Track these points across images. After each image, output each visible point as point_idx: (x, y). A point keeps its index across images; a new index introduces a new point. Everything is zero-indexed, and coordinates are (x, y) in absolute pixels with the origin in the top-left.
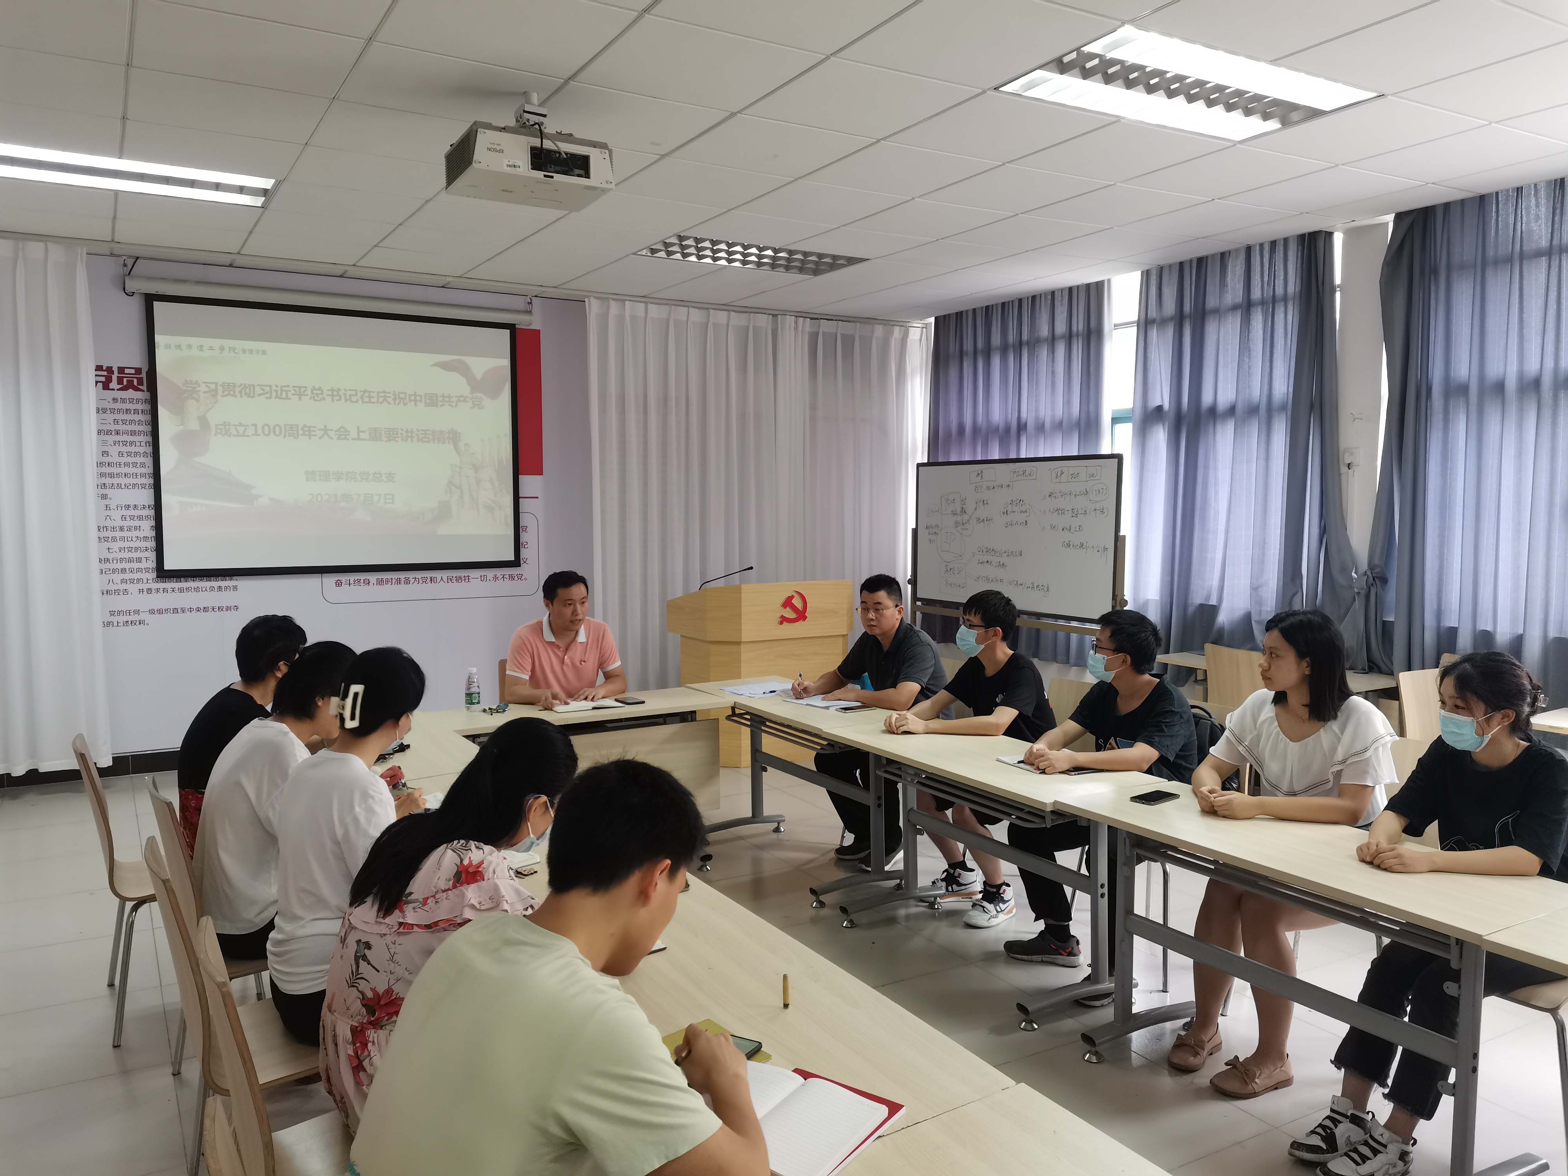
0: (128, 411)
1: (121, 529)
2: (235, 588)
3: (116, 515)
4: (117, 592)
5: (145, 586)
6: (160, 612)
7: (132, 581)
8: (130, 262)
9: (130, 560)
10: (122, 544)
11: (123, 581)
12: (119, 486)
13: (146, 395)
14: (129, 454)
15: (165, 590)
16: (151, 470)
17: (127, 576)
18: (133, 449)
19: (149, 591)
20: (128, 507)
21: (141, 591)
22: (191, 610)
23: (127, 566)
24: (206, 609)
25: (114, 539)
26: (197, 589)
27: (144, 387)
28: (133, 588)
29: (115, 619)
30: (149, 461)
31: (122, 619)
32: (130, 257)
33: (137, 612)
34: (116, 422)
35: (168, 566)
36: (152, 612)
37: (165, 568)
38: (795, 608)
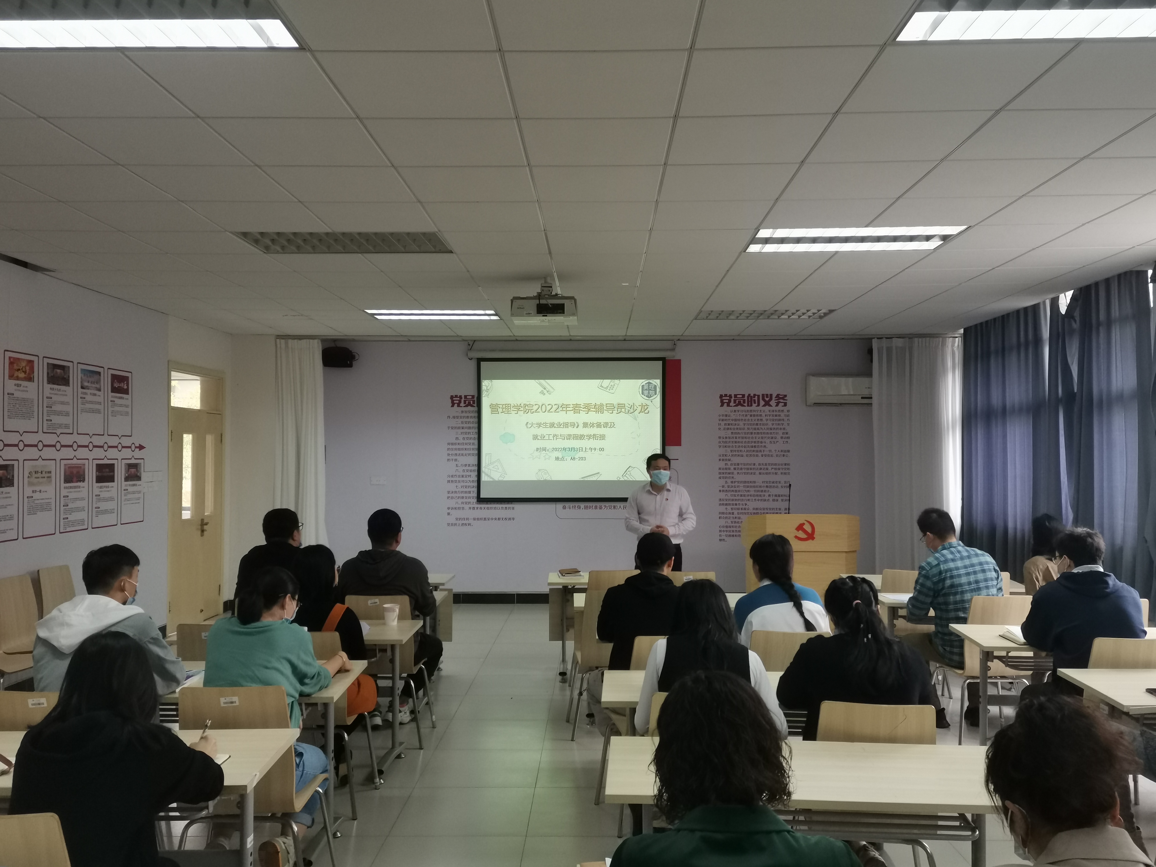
0: (468, 417)
1: (463, 476)
2: (513, 508)
3: (461, 469)
4: (459, 508)
5: (472, 506)
6: (478, 519)
7: (466, 503)
8: (471, 343)
9: (466, 492)
10: (463, 484)
11: (462, 503)
12: (462, 455)
13: (476, 409)
14: (467, 438)
15: (481, 508)
16: (477, 447)
17: (464, 500)
18: (469, 436)
19: (474, 508)
20: (466, 465)
21: (470, 508)
22: (492, 519)
23: (464, 495)
24: (499, 519)
25: (459, 481)
26: (495, 508)
27: (475, 405)
28: (467, 507)
29: (458, 522)
30: (476, 442)
31: (461, 522)
32: (471, 341)
33: (468, 519)
34: (462, 423)
35: (482, 496)
36: (474, 519)
37: (481, 497)
38: (805, 532)
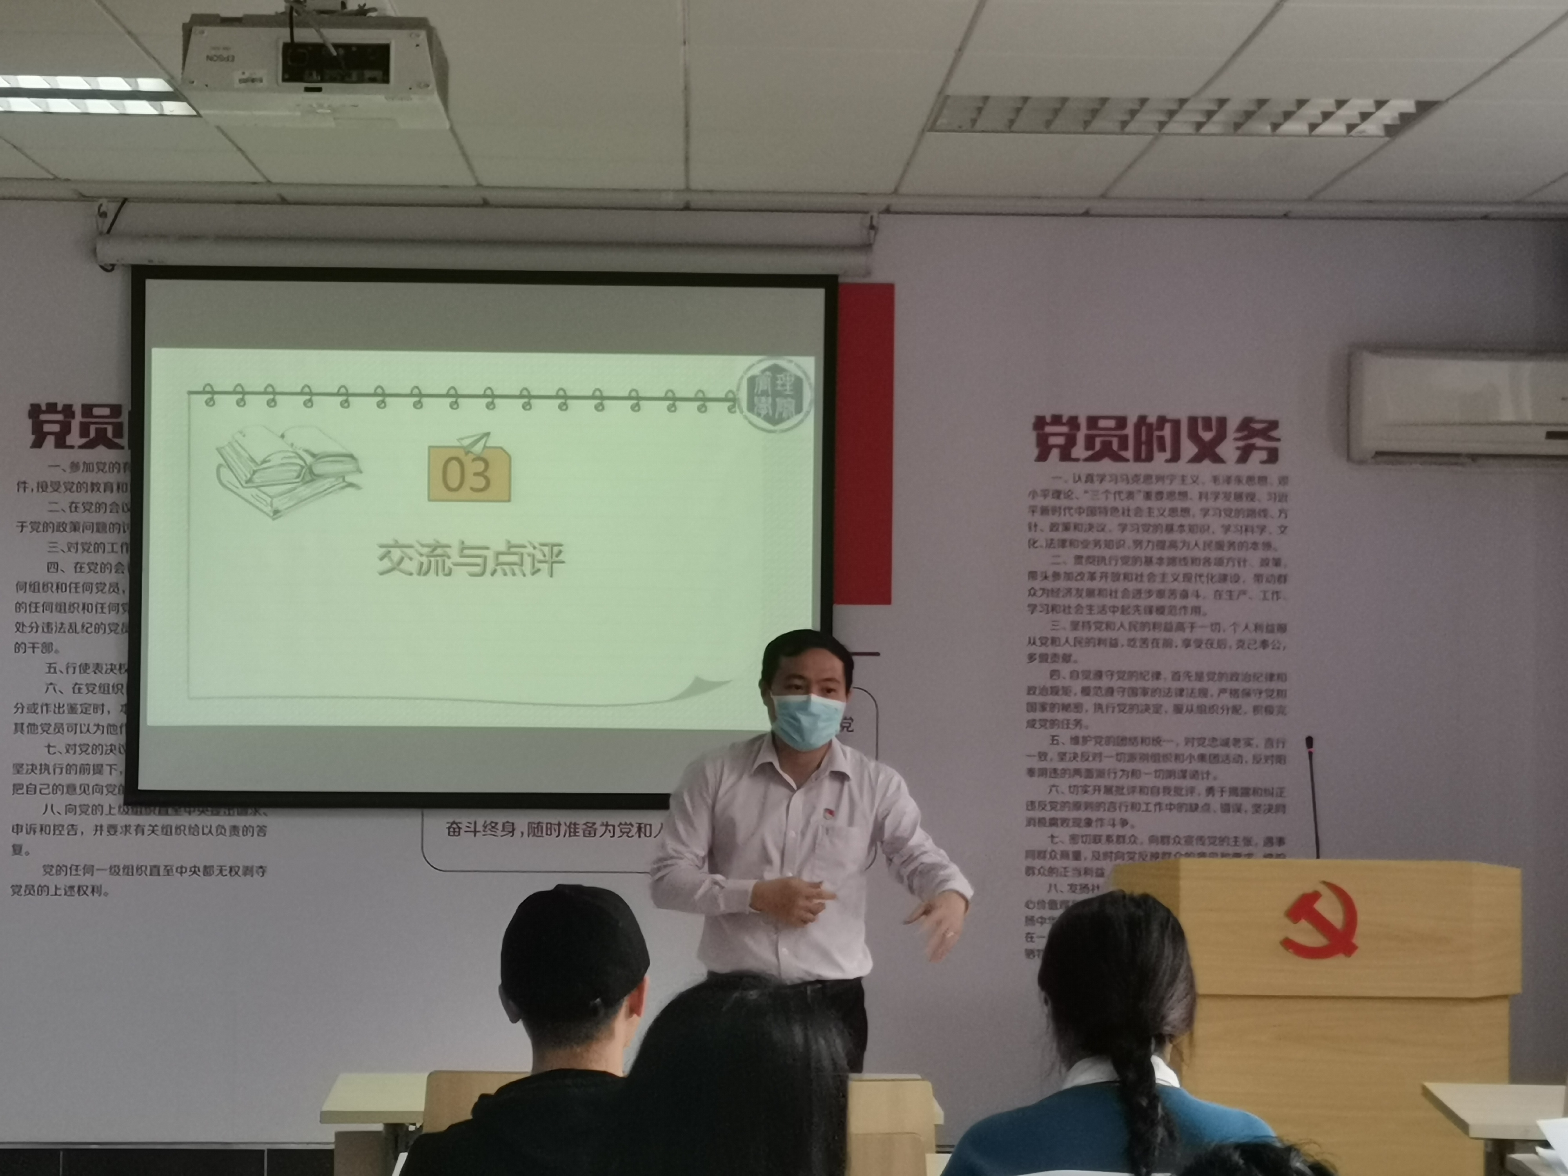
0: (94, 486)
1: (72, 709)
2: (262, 830)
3: (65, 681)
4: (57, 829)
5: (105, 820)
6: (128, 870)
7: (84, 809)
8: (111, 208)
9: (83, 769)
10: (69, 738)
11: (70, 809)
12: (73, 628)
13: (121, 456)
14: (92, 567)
15: (139, 829)
16: (124, 598)
17: (78, 799)
18: (98, 558)
19: (112, 829)
20: (85, 668)
21: (99, 828)
22: (181, 870)
23: (78, 780)
24: (208, 871)
25: (59, 728)
26: (194, 830)
27: (124, 441)
28: (86, 822)
29: (52, 881)
30: (124, 580)
31: (64, 881)
32: (111, 199)
33: (89, 869)
34: (73, 506)
35: (144, 784)
36: (114, 870)
37: (140, 788)
38: (1321, 924)
